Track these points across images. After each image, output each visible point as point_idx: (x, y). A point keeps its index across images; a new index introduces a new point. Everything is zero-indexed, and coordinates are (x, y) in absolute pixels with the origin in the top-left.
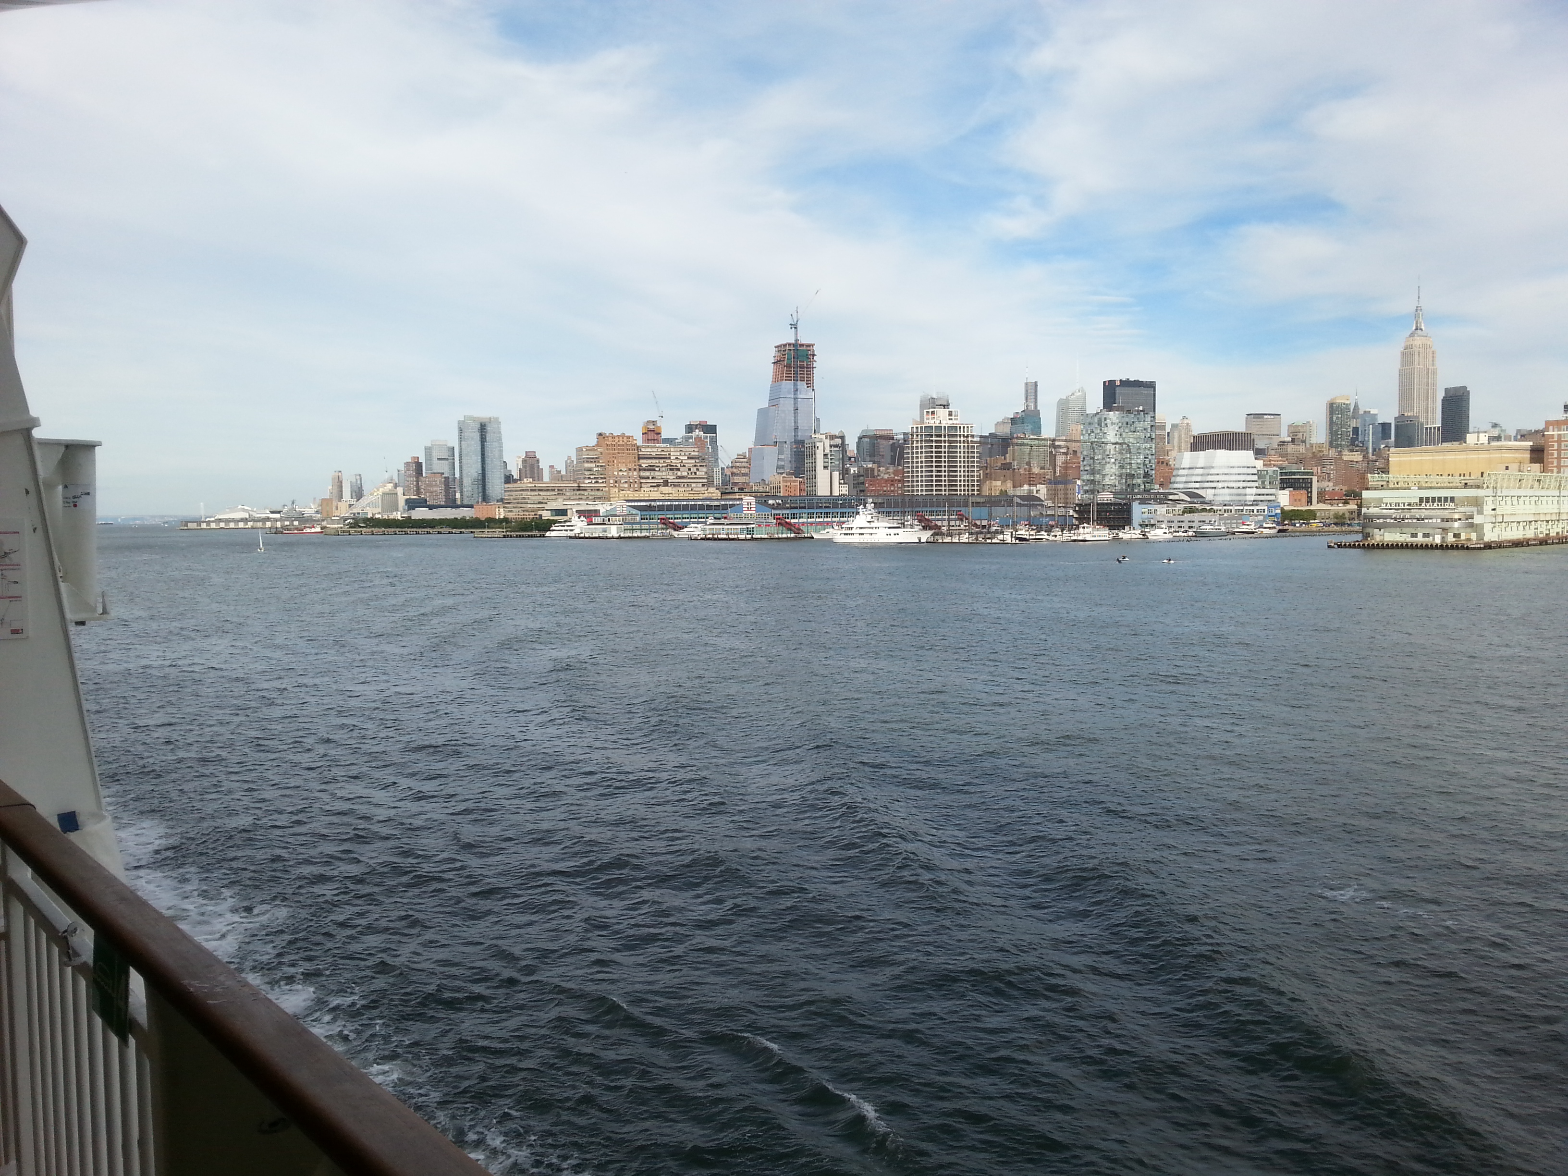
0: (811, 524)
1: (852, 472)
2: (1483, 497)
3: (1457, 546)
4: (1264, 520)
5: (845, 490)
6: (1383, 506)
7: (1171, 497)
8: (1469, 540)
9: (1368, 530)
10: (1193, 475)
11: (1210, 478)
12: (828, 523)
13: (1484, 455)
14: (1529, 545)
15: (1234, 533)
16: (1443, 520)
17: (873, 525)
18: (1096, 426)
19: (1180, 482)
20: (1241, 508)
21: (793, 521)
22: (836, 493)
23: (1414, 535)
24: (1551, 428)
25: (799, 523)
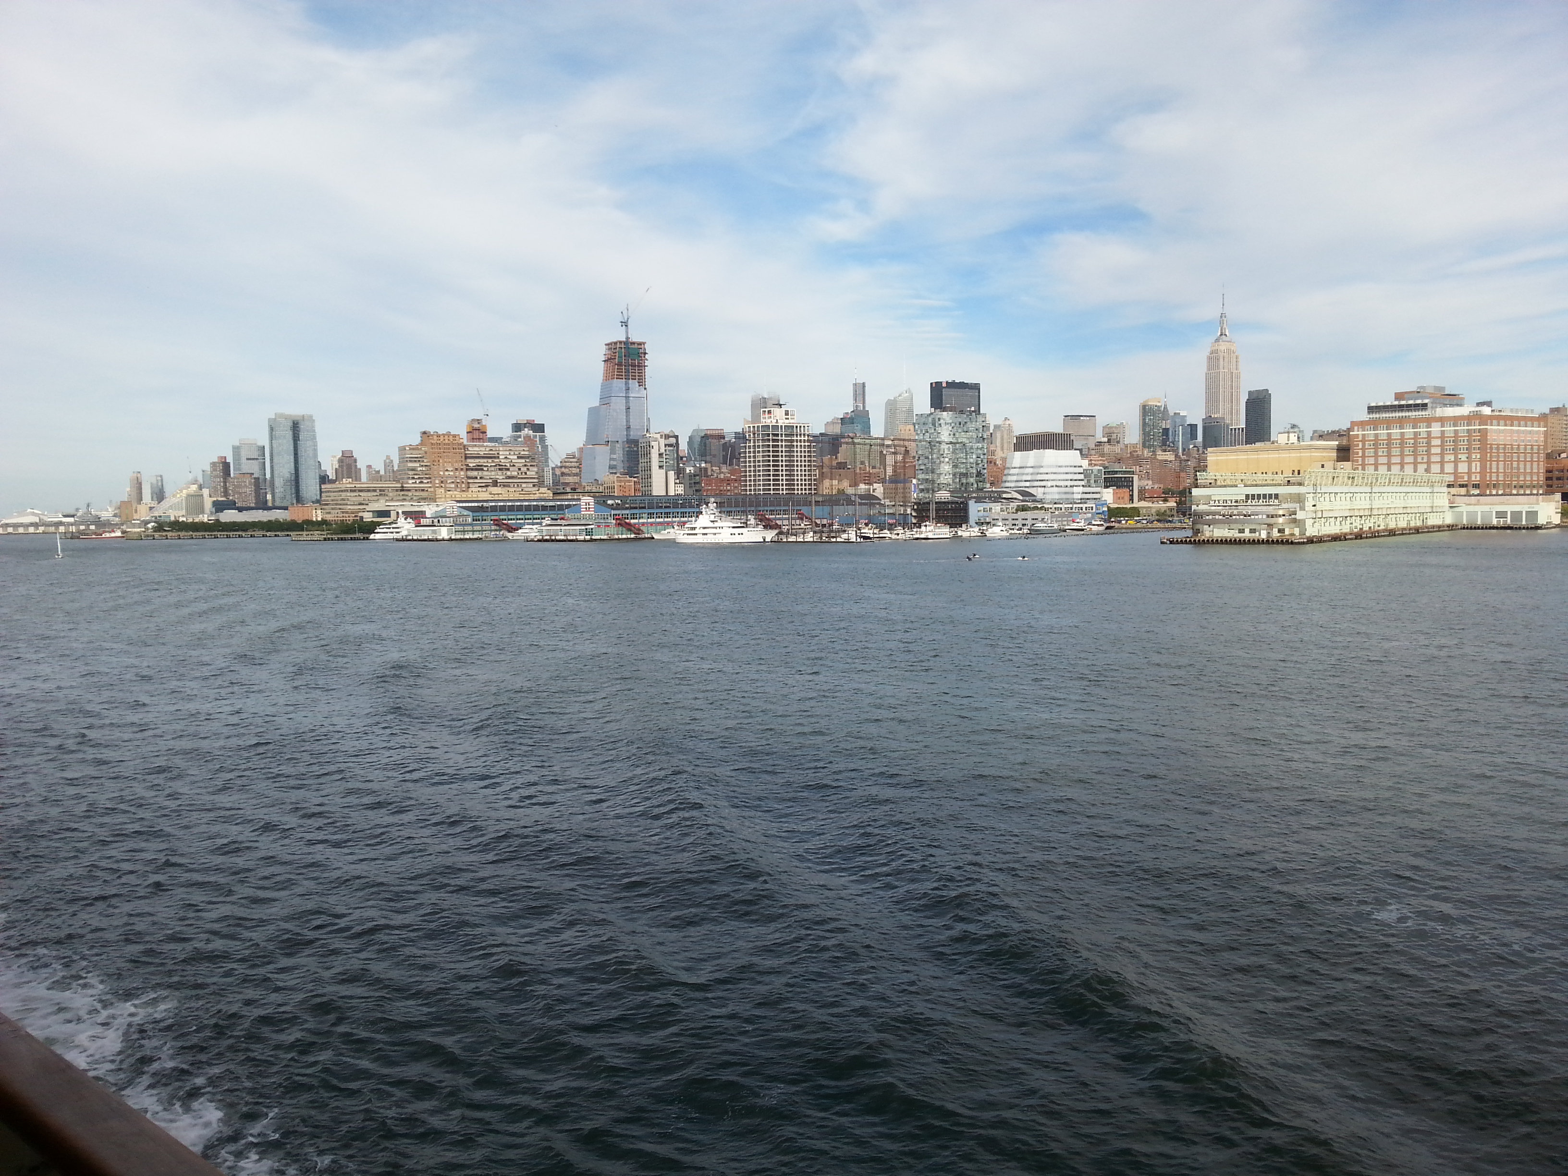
0: (652, 524)
1: (688, 471)
2: (1304, 494)
3: (1282, 541)
4: (1093, 518)
5: (680, 490)
6: (1212, 503)
7: (1004, 496)
9: (1198, 526)
10: (1023, 474)
11: (1039, 477)
12: (668, 523)
13: (1294, 454)
14: (1346, 540)
15: (1065, 531)
16: (1268, 516)
17: (716, 524)
18: (931, 426)
19: (1011, 481)
20: (1070, 506)
21: (633, 521)
22: (672, 493)
23: (1242, 531)
24: (1356, 428)
25: (639, 523)
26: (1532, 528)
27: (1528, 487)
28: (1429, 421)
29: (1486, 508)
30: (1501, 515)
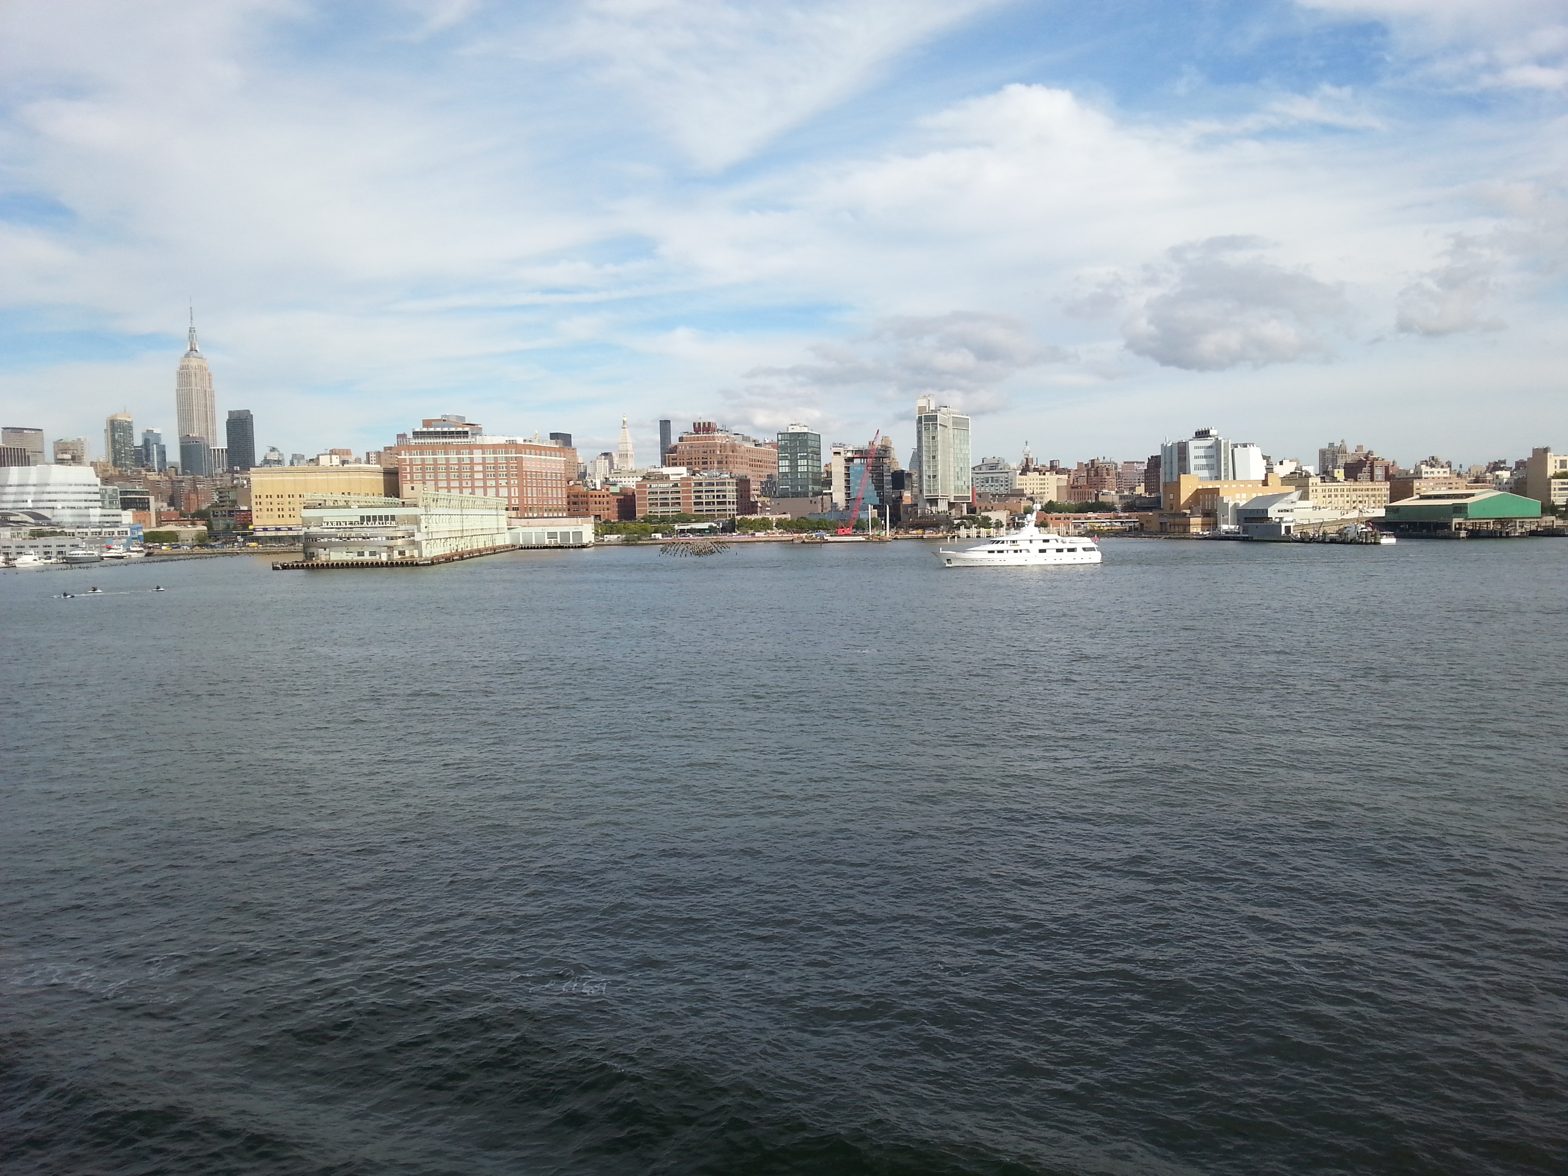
2: (421, 516)
3: (402, 563)
4: (129, 544)
6: (325, 525)
7: (12, 518)
8: (412, 556)
9: (312, 550)
10: (25, 493)
14: (453, 560)
15: (105, 559)
16: (388, 538)
23: (361, 554)
24: (403, 452)
26: (579, 547)
27: (555, 510)
28: (471, 448)
29: (539, 530)
30: (552, 535)
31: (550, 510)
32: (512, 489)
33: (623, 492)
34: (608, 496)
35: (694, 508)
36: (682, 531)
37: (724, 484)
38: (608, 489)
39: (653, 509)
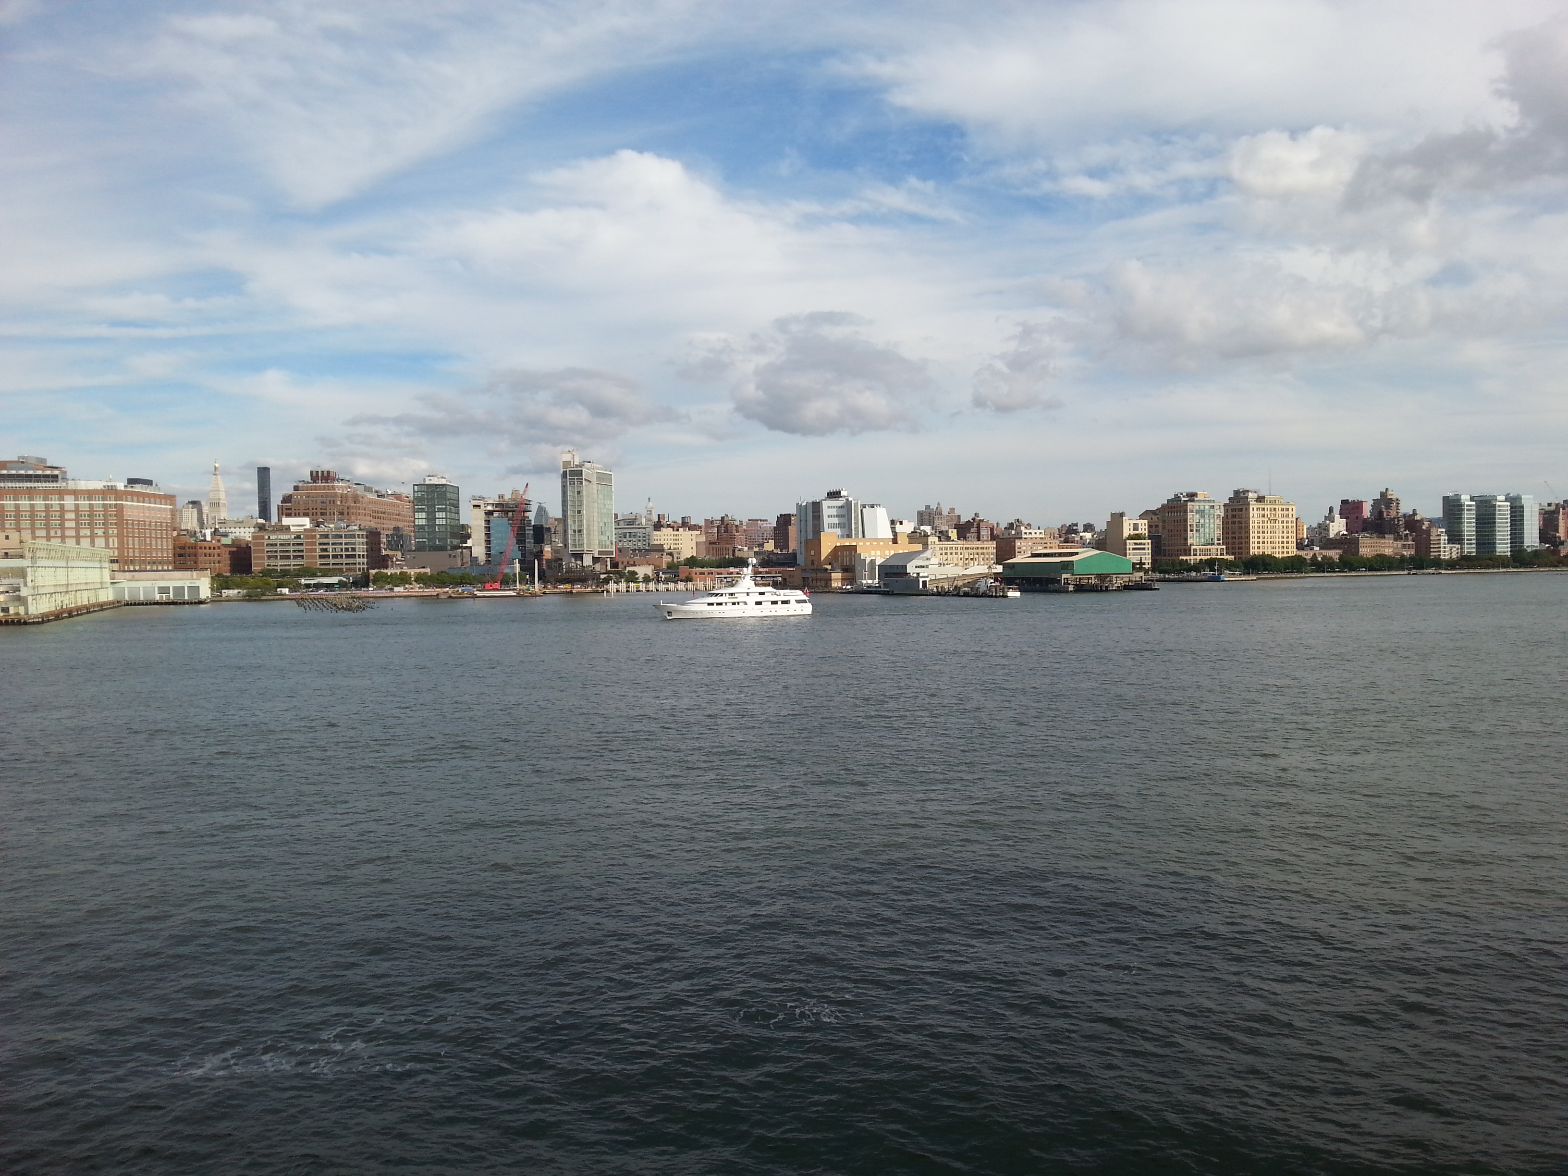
2: (25, 568)
8: (17, 614)
14: (62, 618)
28: (61, 493)
29: (148, 584)
30: (164, 590)
31: (154, 563)
32: (111, 540)
33: (236, 543)
34: (219, 548)
35: (319, 561)
36: (308, 586)
37: (353, 536)
38: (219, 541)
39: (273, 562)
